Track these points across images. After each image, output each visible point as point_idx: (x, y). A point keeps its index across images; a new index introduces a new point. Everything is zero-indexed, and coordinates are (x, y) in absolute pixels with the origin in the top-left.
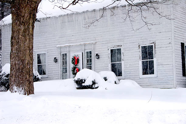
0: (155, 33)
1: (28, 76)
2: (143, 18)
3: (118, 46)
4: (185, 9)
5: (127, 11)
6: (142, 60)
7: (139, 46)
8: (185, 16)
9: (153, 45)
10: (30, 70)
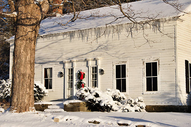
0: (159, 50)
1: (28, 90)
2: (145, 36)
3: (123, 62)
4: (190, 27)
5: (130, 28)
6: (146, 76)
7: (143, 62)
8: (190, 33)
9: (157, 61)
10: (30, 84)
